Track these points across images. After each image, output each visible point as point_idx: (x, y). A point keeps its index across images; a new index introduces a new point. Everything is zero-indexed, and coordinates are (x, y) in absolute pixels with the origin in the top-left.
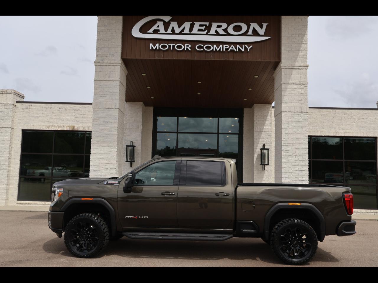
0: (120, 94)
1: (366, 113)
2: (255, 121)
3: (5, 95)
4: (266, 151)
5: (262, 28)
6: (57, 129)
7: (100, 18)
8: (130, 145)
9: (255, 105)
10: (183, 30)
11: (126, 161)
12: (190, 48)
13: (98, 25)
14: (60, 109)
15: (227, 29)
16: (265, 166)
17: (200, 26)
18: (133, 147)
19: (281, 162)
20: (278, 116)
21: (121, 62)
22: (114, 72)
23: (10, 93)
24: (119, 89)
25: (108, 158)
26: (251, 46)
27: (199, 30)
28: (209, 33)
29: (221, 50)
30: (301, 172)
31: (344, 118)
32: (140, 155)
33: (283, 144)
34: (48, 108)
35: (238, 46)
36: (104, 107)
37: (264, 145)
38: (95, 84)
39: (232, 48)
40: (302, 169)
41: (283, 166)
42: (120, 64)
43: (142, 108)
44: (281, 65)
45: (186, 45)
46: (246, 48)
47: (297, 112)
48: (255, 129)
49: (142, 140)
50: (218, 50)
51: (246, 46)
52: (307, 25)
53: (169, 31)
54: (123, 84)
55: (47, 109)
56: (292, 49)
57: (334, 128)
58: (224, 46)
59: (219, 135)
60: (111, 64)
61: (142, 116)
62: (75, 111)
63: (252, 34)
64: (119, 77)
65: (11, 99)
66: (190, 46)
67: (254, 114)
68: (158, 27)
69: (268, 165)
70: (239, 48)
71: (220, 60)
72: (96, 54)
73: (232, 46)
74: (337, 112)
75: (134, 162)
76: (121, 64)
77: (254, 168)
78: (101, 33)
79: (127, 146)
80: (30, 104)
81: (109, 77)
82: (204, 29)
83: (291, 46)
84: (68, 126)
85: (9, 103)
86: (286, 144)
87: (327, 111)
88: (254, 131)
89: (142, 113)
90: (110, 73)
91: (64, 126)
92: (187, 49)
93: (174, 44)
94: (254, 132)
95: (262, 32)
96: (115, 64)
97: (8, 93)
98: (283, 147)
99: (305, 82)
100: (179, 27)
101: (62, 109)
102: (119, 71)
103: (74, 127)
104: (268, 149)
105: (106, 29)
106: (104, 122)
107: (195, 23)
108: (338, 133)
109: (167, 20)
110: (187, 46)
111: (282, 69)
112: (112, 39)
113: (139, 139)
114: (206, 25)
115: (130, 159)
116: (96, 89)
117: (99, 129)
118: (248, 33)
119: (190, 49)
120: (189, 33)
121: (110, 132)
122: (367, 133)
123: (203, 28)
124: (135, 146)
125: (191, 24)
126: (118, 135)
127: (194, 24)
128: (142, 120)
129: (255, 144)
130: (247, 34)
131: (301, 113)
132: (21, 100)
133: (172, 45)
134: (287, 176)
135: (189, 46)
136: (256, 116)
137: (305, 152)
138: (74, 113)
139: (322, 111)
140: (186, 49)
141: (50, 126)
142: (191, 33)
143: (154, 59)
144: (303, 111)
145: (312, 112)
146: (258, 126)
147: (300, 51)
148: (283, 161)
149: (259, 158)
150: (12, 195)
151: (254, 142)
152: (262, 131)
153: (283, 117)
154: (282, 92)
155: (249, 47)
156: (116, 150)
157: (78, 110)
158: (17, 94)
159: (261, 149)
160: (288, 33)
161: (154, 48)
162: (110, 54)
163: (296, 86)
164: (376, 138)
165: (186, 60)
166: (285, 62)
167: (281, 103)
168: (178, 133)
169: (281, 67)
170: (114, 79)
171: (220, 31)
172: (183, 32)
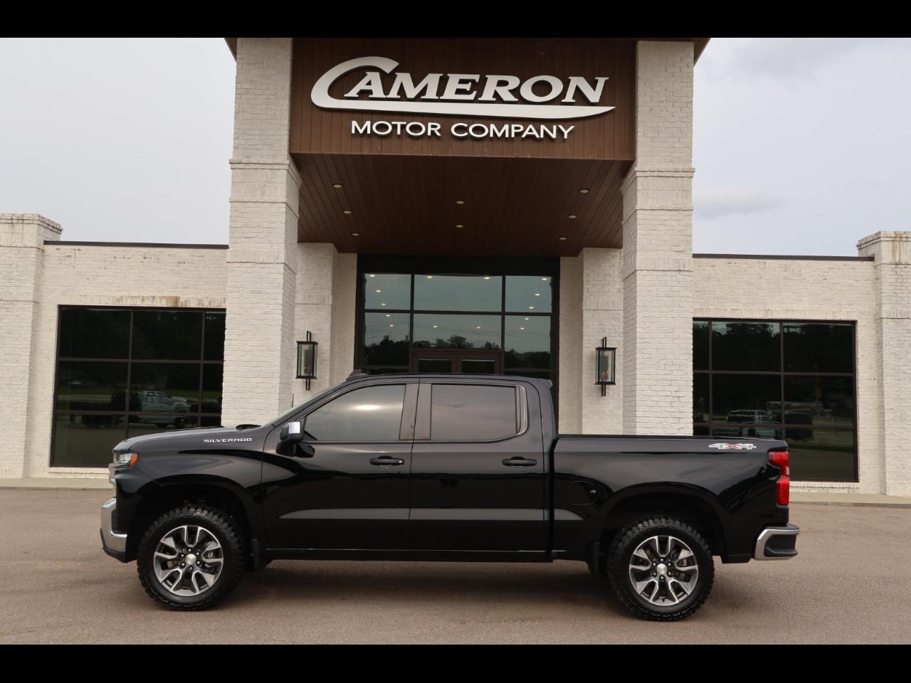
0: (286, 231)
1: (832, 266)
2: (586, 286)
3: (18, 228)
4: (608, 353)
5: (594, 88)
6: (139, 303)
7: (242, 64)
8: (305, 340)
9: (585, 249)
10: (424, 91)
11: (296, 376)
12: (438, 131)
13: (236, 79)
14: (145, 258)
15: (518, 88)
16: (607, 386)
17: (462, 82)
18: (312, 345)
19: (635, 379)
20: (629, 277)
21: (288, 162)
22: (274, 182)
23: (31, 222)
24: (284, 221)
25: (261, 370)
26: (572, 127)
28: (480, 99)
29: (507, 135)
30: (677, 399)
31: (785, 278)
32: (328, 363)
33: (638, 341)
34: (117, 256)
35: (543, 127)
36: (252, 261)
37: (604, 340)
38: (233, 210)
39: (531, 131)
40: (678, 394)
41: (638, 388)
42: (286, 167)
43: (331, 257)
44: (636, 169)
45: (430, 124)
46: (560, 132)
47: (670, 271)
48: (584, 304)
49: (332, 328)
50: (499, 135)
51: (561, 127)
52: (693, 82)
53: (394, 93)
54: (294, 210)
55: (115, 257)
56: (660, 135)
57: (760, 302)
58: (513, 126)
59: (506, 316)
60: (268, 167)
61: (333, 274)
62: (179, 263)
63: (574, 101)
64: (284, 194)
65: (32, 235)
66: (439, 127)
67: (583, 270)
68: (369, 83)
69: (613, 383)
70: (544, 130)
71: (504, 156)
72: (234, 144)
73: (531, 126)
74: (767, 265)
75: (315, 378)
76: (289, 165)
77: (583, 390)
78: (244, 97)
79: (299, 343)
80: (77, 247)
81: (262, 194)
82: (468, 89)
83: (658, 127)
84: (165, 297)
85: (28, 245)
86: (646, 340)
87: (746, 263)
88: (584, 309)
89: (333, 268)
90: (265, 185)
91: (154, 298)
92: (433, 132)
93: (405, 123)
94: (582, 311)
95: (594, 95)
96: (275, 167)
97: (25, 222)
98: (638, 345)
99: (687, 206)
101: (150, 258)
102: (284, 180)
103: (177, 299)
104: (614, 349)
105: (255, 89)
106: (253, 292)
107: (448, 75)
108: (769, 312)
109: (388, 71)
110: (433, 126)
111: (638, 178)
112: (268, 110)
113: (327, 326)
114: (473, 81)
115: (306, 371)
116: (236, 221)
117: (242, 308)
118: (564, 98)
119: (438, 134)
120: (437, 98)
121: (265, 313)
122: (834, 312)
123: (468, 87)
124: (316, 343)
125: (441, 78)
126: (283, 320)
127: (448, 77)
128: (333, 284)
129: (584, 337)
130: (563, 101)
131: (677, 273)
132: (54, 236)
133: (399, 124)
134: (647, 409)
135: (435, 127)
136: (588, 275)
137: (686, 357)
138: (176, 268)
139: (735, 263)
140: (429, 134)
141: (122, 297)
142: (441, 98)
143: (362, 156)
144: (682, 269)
145: (713, 266)
146: (592, 297)
147: (677, 139)
148: (638, 376)
149: (594, 368)
150: (38, 455)
151: (584, 334)
152: (600, 308)
153: (639, 282)
154: (638, 227)
155: (566, 129)
156: (278, 353)
157: (186, 261)
158: (45, 225)
159: (598, 349)
160: (651, 99)
161: (361, 131)
162: (264, 144)
163: (666, 215)
164: (854, 323)
165: (430, 157)
166: (644, 161)
167: (635, 251)
168: (412, 312)
169: (636, 172)
170: (273, 199)
171: (505, 94)
172: (424, 94)
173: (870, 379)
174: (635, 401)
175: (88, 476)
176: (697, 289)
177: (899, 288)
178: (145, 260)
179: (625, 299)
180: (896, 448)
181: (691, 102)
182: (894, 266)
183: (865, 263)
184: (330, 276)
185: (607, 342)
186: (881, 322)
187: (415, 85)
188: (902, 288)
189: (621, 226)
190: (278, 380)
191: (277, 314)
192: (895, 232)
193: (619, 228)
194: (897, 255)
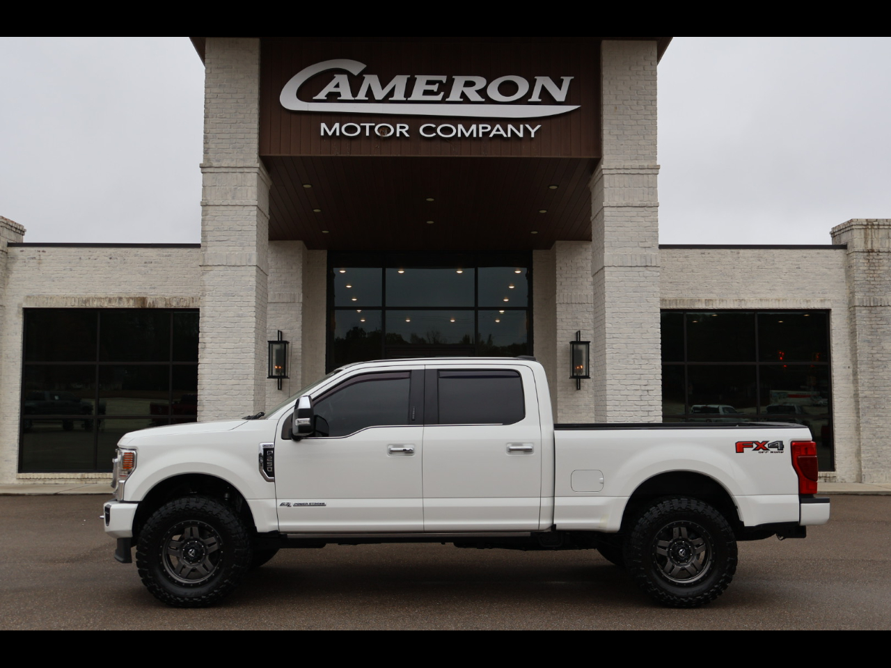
0: (257, 233)
1: (805, 255)
2: (559, 280)
4: (583, 347)
5: (560, 87)
6: (105, 304)
7: (211, 69)
8: (276, 340)
9: (557, 242)
10: (391, 93)
11: (267, 376)
12: (406, 131)
13: (206, 83)
14: (110, 258)
15: (486, 88)
16: (581, 380)
17: (429, 83)
18: (283, 345)
19: (605, 373)
20: (598, 273)
21: (258, 165)
22: (245, 186)
24: (255, 223)
25: (235, 372)
26: (538, 126)
27: (426, 93)
28: (447, 100)
29: (475, 135)
30: (646, 392)
31: (758, 268)
32: (300, 362)
33: (607, 336)
34: (82, 257)
35: (510, 127)
36: (225, 264)
37: (578, 334)
38: (204, 213)
39: (498, 130)
40: (648, 388)
41: (608, 382)
42: (256, 170)
43: (301, 254)
44: (603, 167)
45: (399, 126)
46: (527, 132)
47: (637, 266)
48: (557, 298)
49: (303, 326)
50: (467, 135)
51: (528, 126)
52: (656, 80)
53: (362, 95)
54: (264, 211)
55: (80, 259)
56: (626, 133)
57: (734, 292)
58: (481, 126)
59: (474, 311)
60: (238, 170)
61: (303, 272)
62: (145, 263)
63: (540, 100)
64: (255, 197)
66: (407, 128)
67: (556, 264)
68: (337, 86)
69: (587, 377)
70: (512, 130)
71: (472, 156)
72: (204, 148)
73: (498, 126)
75: (287, 377)
76: (259, 168)
77: (558, 384)
78: (213, 101)
79: (270, 342)
80: (41, 249)
81: (233, 198)
82: (436, 90)
83: (623, 125)
84: (132, 298)
86: (615, 336)
87: (719, 254)
88: (557, 302)
89: (302, 266)
90: (236, 188)
91: (120, 299)
92: (401, 133)
93: (374, 124)
94: (556, 304)
95: (560, 95)
96: (246, 170)
99: (653, 203)
100: (383, 86)
101: (116, 258)
102: (255, 183)
103: (143, 300)
104: (587, 343)
105: (224, 93)
106: (226, 295)
107: (416, 76)
108: (743, 302)
109: (356, 72)
110: (401, 127)
111: (605, 176)
112: (238, 114)
113: (298, 324)
114: (440, 82)
115: (277, 371)
118: (530, 98)
119: (407, 135)
120: (405, 99)
121: (239, 316)
122: (807, 301)
123: (435, 88)
124: (288, 343)
125: (408, 79)
126: (256, 323)
127: (416, 78)
128: (303, 281)
129: (558, 331)
130: (529, 100)
131: (644, 268)
132: (17, 238)
133: (368, 125)
134: (617, 403)
135: (404, 128)
136: (561, 268)
137: (655, 351)
138: (143, 269)
139: (709, 254)
140: (398, 135)
141: (88, 299)
142: (409, 99)
143: (331, 158)
144: (650, 265)
145: (686, 257)
146: (566, 291)
147: (642, 136)
148: (607, 370)
149: (569, 362)
150: (6, 461)
151: (558, 327)
152: (573, 301)
153: (607, 278)
154: (606, 224)
155: (533, 129)
156: (253, 355)
157: (153, 261)
158: (9, 227)
159: (572, 343)
160: (616, 98)
161: (330, 133)
162: (234, 148)
163: (634, 212)
164: (828, 311)
165: (399, 157)
166: (610, 159)
167: (603, 248)
168: (384, 308)
169: (602, 169)
170: (244, 202)
171: (472, 94)
172: (392, 96)
173: (845, 368)
174: (605, 395)
175: (57, 482)
176: (670, 281)
177: (871, 275)
178: (111, 261)
179: (595, 294)
180: (871, 436)
181: (656, 100)
182: (866, 254)
183: (838, 251)
184: (300, 274)
185: (581, 336)
186: (855, 310)
187: (383, 87)
188: (875, 275)
189: (591, 222)
190: (252, 382)
191: (250, 316)
192: (867, 220)
193: (589, 224)
194: (869, 243)
